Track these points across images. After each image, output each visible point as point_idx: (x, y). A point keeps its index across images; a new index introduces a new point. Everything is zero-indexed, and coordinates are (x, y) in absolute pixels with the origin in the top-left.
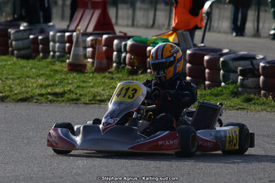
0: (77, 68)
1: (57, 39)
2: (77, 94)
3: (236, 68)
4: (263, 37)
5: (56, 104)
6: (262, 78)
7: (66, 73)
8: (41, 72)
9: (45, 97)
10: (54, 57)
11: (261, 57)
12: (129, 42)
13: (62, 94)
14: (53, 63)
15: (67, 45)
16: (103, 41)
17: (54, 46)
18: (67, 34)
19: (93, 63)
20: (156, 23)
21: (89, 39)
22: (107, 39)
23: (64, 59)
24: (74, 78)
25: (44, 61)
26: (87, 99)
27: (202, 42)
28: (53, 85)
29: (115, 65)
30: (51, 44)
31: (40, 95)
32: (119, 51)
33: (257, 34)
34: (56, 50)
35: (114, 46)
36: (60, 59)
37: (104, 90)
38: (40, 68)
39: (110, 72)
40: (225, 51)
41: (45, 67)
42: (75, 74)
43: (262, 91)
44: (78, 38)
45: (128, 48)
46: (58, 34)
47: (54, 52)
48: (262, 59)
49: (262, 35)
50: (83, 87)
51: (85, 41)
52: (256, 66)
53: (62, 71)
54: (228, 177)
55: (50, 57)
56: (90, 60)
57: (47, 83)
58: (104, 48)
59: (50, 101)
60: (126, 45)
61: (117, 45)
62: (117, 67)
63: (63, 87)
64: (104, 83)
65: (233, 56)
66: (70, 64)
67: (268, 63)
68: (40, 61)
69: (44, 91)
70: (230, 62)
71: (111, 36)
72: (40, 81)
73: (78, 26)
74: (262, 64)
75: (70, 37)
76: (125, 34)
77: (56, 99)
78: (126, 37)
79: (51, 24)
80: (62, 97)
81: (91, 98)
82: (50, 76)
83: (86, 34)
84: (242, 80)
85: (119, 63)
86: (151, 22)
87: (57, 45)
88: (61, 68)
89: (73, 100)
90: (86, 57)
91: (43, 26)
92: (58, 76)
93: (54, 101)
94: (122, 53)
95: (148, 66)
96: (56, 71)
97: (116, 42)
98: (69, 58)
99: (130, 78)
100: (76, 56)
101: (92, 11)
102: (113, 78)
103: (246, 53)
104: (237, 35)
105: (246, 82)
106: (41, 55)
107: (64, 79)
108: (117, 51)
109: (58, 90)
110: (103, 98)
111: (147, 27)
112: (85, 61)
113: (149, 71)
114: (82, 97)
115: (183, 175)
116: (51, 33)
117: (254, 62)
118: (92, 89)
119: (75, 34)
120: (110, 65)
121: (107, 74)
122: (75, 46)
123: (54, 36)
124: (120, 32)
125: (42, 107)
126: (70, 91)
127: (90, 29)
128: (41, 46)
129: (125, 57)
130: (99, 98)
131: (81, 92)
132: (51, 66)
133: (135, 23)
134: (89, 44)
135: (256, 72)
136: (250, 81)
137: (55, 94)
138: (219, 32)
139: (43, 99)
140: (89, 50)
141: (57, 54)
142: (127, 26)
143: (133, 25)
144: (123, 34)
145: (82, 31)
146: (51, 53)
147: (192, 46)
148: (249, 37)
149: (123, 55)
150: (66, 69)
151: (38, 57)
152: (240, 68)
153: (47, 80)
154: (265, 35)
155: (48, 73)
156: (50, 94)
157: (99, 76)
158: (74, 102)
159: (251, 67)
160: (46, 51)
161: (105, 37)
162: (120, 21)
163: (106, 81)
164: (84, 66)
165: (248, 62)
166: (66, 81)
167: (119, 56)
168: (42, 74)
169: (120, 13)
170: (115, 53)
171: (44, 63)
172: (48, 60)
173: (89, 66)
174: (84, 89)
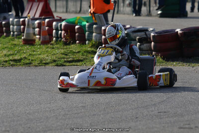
0: (29, 42)
1: (15, 23)
2: (29, 60)
3: (135, 37)
4: (153, 16)
5: (16, 67)
6: (153, 43)
7: (22, 46)
8: (5, 46)
9: (8, 62)
10: (13, 35)
11: (151, 29)
12: (63, 23)
13: (20, 60)
14: (13, 40)
15: (22, 27)
16: (46, 23)
17: (13, 28)
18: (22, 20)
19: (40, 38)
20: (82, 10)
21: (37, 22)
22: (48, 22)
23: (20, 36)
24: (27, 49)
25: (7, 38)
26: (36, 63)
27: (112, 21)
28: (13, 54)
29: (54, 39)
30: (11, 26)
31: (4, 62)
32: (57, 30)
33: (149, 14)
34: (15, 30)
35: (54, 26)
36: (18, 37)
37: (48, 56)
38: (4, 43)
39: (51, 44)
40: (128, 26)
41: (8, 43)
42: (28, 46)
43: (154, 53)
44: (28, 22)
45: (62, 27)
46: (16, 20)
47: (14, 32)
48: (152, 30)
49: (153, 14)
50: (33, 55)
51: (34, 24)
52: (148, 36)
53: (19, 45)
54: (131, 111)
55: (11, 36)
56: (38, 36)
57: (9, 53)
58: (47, 28)
59: (12, 65)
60: (61, 25)
61: (55, 25)
62: (56, 41)
63: (20, 55)
64: (47, 51)
65: (133, 29)
66: (24, 40)
67: (156, 33)
68: (4, 38)
69: (7, 59)
70: (131, 34)
71: (51, 19)
72: (5, 52)
73: (29, 14)
74: (152, 34)
75: (24, 21)
76: (61, 18)
77: (15, 64)
78: (61, 20)
79: (10, 13)
80: (20, 62)
81: (39, 62)
82: (11, 48)
83: (34, 19)
84: (140, 45)
85: (57, 38)
86: (79, 9)
87: (15, 27)
88: (18, 43)
89: (27, 64)
90: (35, 34)
91: (5, 15)
92: (17, 48)
93: (14, 65)
94: (59, 31)
95: (76, 39)
96: (15, 45)
97: (54, 23)
98: (23, 36)
99: (65, 47)
100: (28, 34)
101: (38, 3)
102: (53, 48)
103: (141, 27)
104: (136, 15)
105: (142, 46)
106: (5, 34)
107: (21, 50)
108: (55, 30)
109: (17, 57)
110: (47, 62)
111: (76, 13)
112: (34, 37)
113: (77, 42)
114: (33, 62)
115: (100, 111)
116: (11, 19)
117: (147, 33)
118: (40, 56)
119: (27, 19)
120: (51, 39)
121: (49, 45)
122: (27, 28)
123: (13, 21)
124: (57, 17)
125: (6, 69)
126: (25, 58)
127: (37, 16)
128: (4, 28)
129: (61, 33)
130: (44, 62)
131: (33, 59)
132: (11, 42)
133: (68, 10)
134: (37, 25)
135: (149, 40)
136: (145, 46)
137: (15, 61)
138: (124, 14)
139: (7, 64)
140: (37, 30)
141: (16, 33)
142: (63, 12)
143: (67, 12)
144: (59, 18)
145: (31, 17)
146: (12, 33)
147: (105, 24)
148: (144, 16)
149: (60, 32)
150: (22, 43)
151: (3, 36)
152: (138, 37)
153: (9, 51)
154: (155, 15)
155: (9, 46)
156: (11, 60)
157: (44, 47)
158: (28, 65)
159: (145, 36)
160: (8, 32)
161: (47, 20)
162: (58, 10)
163: (49, 50)
164: (34, 41)
165: (143, 33)
166: (22, 51)
167: (57, 33)
168: (6, 48)
169: (58, 4)
170: (54, 31)
171: (7, 39)
172: (10, 38)
173: (37, 40)
174: (34, 56)
